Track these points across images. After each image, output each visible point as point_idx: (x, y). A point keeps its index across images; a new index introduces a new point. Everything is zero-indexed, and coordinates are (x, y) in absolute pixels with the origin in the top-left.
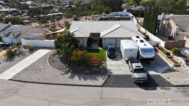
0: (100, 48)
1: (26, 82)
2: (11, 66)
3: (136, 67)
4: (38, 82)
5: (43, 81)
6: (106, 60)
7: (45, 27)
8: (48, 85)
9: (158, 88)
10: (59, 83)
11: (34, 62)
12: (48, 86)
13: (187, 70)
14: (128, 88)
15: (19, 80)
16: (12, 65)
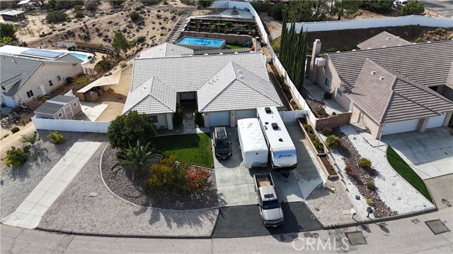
0: (199, 131)
1: (71, 233)
2: (29, 191)
3: (266, 196)
4: (94, 232)
5: (103, 229)
6: (213, 167)
7: (66, 36)
8: (114, 239)
9: (301, 235)
10: (135, 234)
11: (74, 179)
12: (114, 242)
13: (347, 190)
14: (254, 237)
15: (57, 229)
16: (28, 186)
